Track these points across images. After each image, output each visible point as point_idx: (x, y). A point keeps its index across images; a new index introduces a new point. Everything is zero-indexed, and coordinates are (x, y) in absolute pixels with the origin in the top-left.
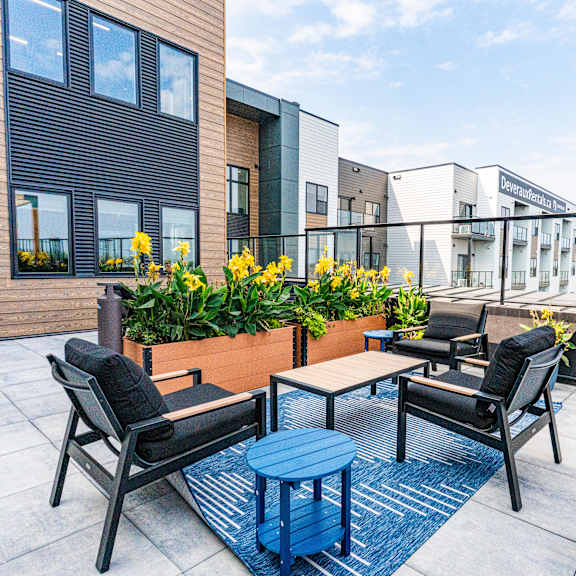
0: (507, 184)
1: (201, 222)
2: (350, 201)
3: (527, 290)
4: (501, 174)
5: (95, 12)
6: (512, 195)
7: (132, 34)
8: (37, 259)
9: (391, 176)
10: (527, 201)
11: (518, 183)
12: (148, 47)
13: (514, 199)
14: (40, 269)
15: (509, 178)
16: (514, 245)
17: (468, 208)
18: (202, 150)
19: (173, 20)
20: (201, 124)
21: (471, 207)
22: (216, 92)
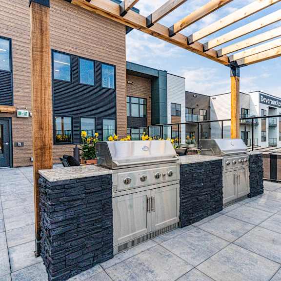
0: (264, 99)
1: (117, 124)
2: (192, 110)
3: (278, 147)
4: (260, 95)
5: (80, 57)
6: (267, 104)
7: (93, 63)
8: (62, 138)
9: (211, 98)
10: (276, 106)
11: (270, 98)
12: (98, 66)
13: (268, 106)
14: (63, 141)
15: (265, 96)
16: (269, 127)
17: (246, 110)
18: (117, 98)
19: (106, 55)
20: (117, 89)
21: (247, 110)
22: (122, 78)
